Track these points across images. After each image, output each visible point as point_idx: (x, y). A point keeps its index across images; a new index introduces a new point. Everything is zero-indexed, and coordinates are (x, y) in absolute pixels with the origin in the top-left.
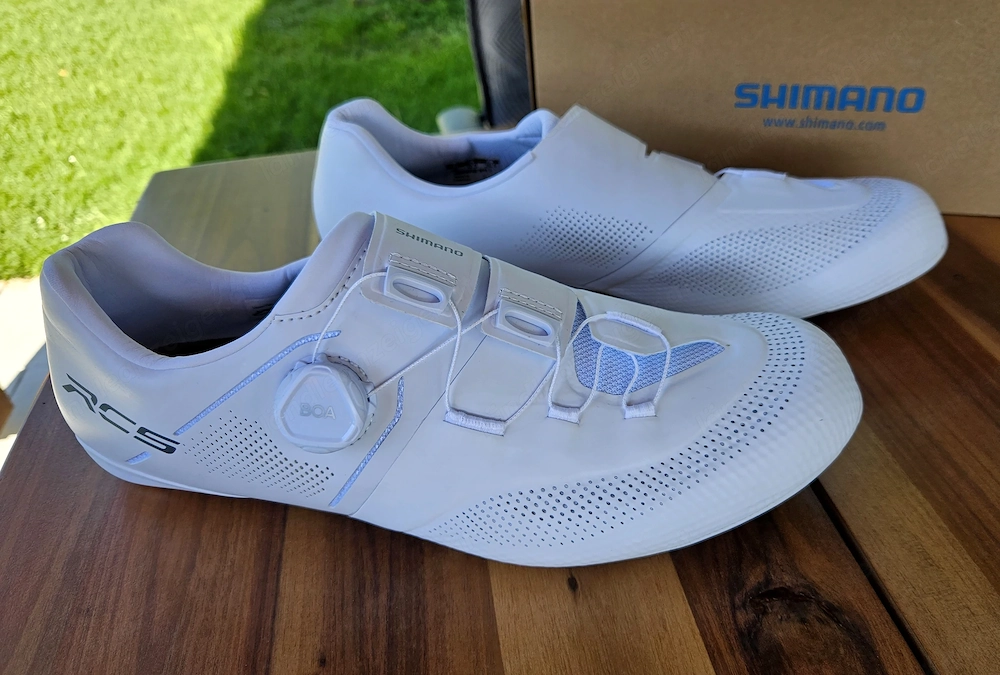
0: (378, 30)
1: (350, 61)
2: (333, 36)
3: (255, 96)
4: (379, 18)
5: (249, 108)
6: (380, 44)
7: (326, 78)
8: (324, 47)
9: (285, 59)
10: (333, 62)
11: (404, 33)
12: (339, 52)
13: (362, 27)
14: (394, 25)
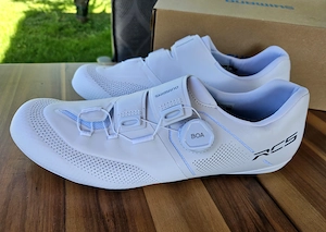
0: (67, 30)
1: (57, 39)
2: (50, 30)
3: (21, 47)
4: (67, 26)
5: (19, 51)
6: (67, 35)
7: (47, 44)
8: (47, 34)
9: (33, 36)
10: (50, 39)
11: (75, 32)
12: (53, 36)
13: (61, 29)
14: (72, 30)
